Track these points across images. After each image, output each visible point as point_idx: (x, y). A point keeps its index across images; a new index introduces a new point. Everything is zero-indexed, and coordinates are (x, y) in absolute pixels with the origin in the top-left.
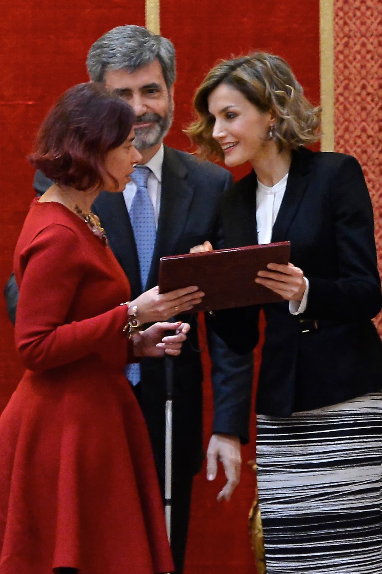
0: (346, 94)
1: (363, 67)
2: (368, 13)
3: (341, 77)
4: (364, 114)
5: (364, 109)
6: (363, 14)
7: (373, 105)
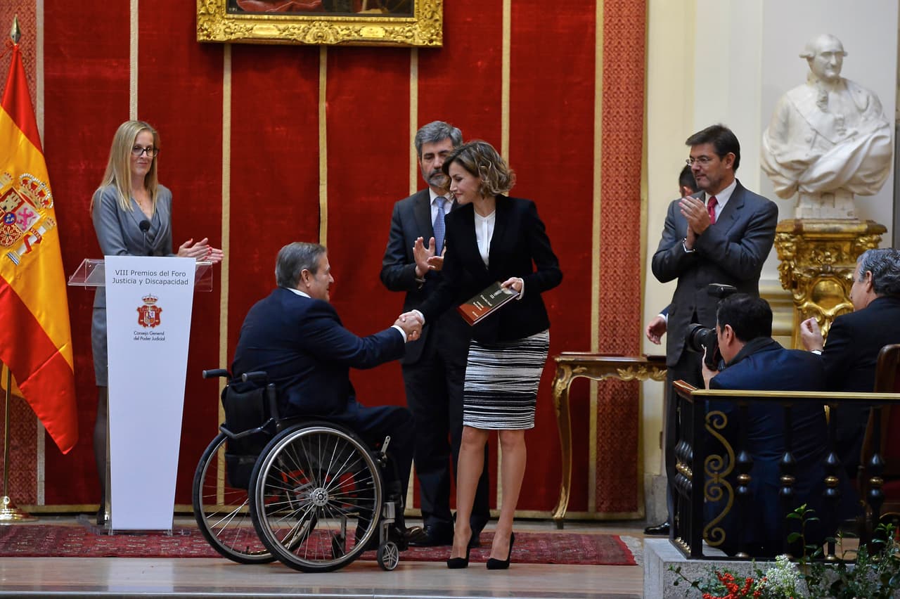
0: (608, 161)
1: (617, 147)
2: (621, 119)
3: (605, 153)
4: (617, 173)
5: (617, 170)
6: (618, 119)
7: (622, 168)
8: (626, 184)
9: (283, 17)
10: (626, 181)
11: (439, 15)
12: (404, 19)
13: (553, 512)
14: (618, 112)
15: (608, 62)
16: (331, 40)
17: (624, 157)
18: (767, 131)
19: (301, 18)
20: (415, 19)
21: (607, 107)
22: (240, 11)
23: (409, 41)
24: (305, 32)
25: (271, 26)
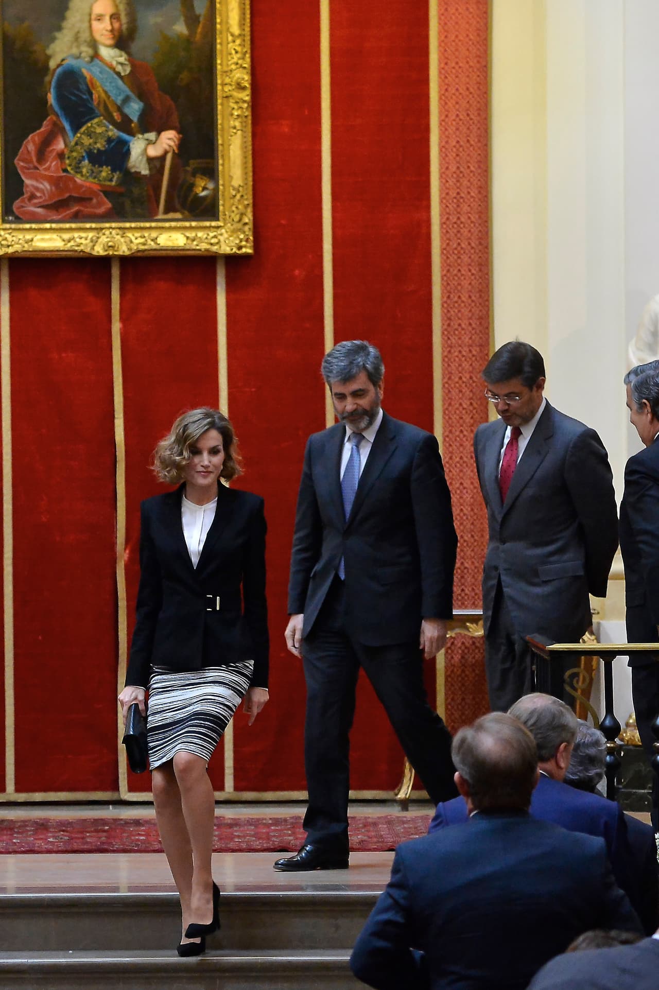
0: (450, 382)
1: (460, 365)
2: (463, 332)
3: (447, 372)
4: (461, 395)
5: (460, 391)
6: (460, 333)
7: (466, 389)
8: (471, 408)
9: (67, 226)
10: (471, 404)
11: (248, 218)
12: (207, 224)
13: (396, 791)
14: (460, 325)
15: (447, 266)
16: (124, 250)
17: (468, 377)
18: (633, 342)
19: (88, 225)
20: (220, 223)
21: (447, 319)
22: (18, 220)
23: (215, 248)
24: (94, 242)
25: (54, 236)
